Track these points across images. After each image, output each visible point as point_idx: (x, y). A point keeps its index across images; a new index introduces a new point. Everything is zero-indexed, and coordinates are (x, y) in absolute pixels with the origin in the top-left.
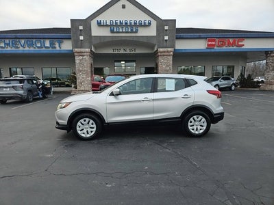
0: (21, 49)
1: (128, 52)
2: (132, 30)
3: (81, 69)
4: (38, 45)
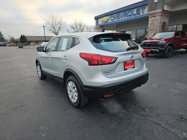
0: (121, 19)
3: (152, 28)
4: (130, 14)
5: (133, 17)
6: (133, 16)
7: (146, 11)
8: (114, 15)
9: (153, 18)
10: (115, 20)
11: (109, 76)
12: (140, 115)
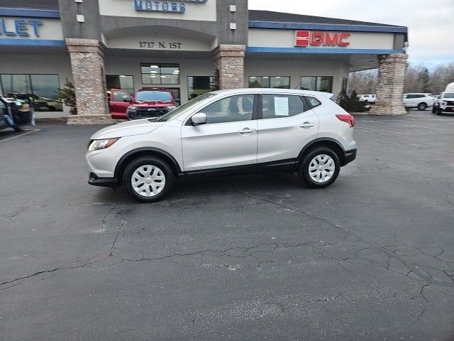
1: (168, 48)
2: (174, 8)
6: (4, 37)
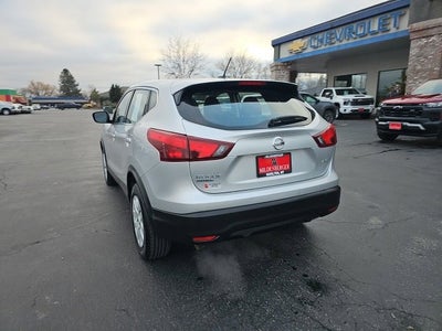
0: (337, 44)
3: (419, 67)
4: (360, 32)
5: (369, 40)
6: (369, 37)
7: (404, 25)
8: (320, 36)
9: (424, 41)
10: (323, 47)
11: (210, 189)
12: (293, 297)
